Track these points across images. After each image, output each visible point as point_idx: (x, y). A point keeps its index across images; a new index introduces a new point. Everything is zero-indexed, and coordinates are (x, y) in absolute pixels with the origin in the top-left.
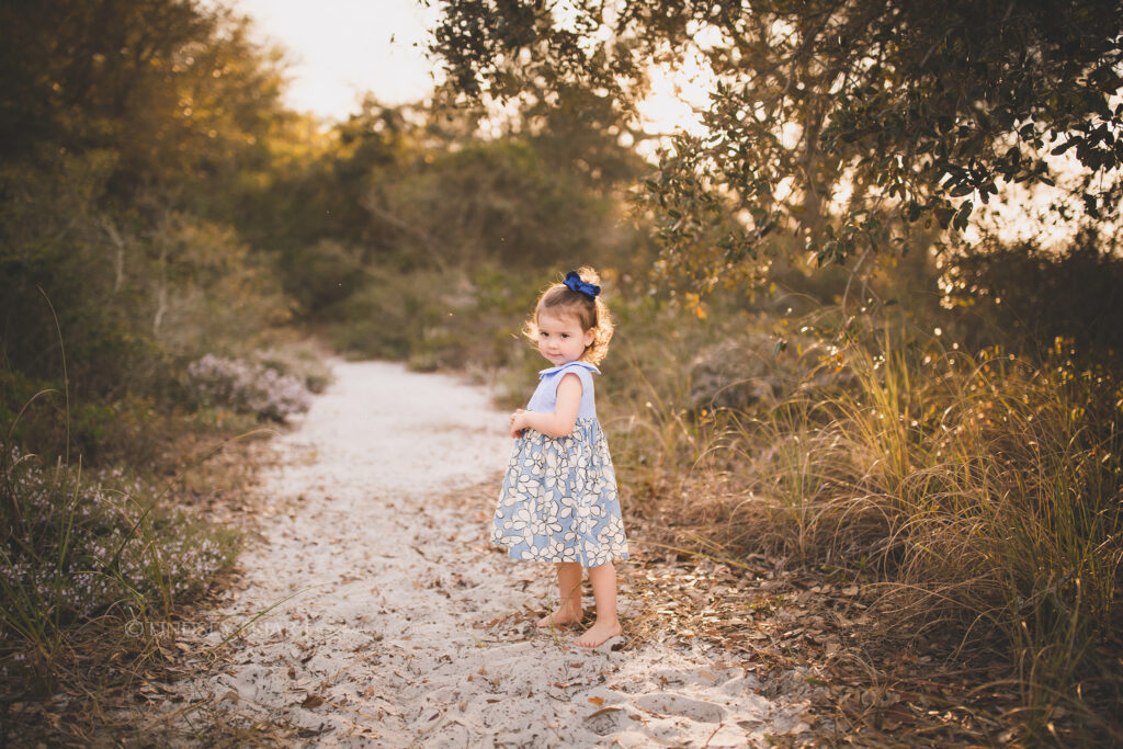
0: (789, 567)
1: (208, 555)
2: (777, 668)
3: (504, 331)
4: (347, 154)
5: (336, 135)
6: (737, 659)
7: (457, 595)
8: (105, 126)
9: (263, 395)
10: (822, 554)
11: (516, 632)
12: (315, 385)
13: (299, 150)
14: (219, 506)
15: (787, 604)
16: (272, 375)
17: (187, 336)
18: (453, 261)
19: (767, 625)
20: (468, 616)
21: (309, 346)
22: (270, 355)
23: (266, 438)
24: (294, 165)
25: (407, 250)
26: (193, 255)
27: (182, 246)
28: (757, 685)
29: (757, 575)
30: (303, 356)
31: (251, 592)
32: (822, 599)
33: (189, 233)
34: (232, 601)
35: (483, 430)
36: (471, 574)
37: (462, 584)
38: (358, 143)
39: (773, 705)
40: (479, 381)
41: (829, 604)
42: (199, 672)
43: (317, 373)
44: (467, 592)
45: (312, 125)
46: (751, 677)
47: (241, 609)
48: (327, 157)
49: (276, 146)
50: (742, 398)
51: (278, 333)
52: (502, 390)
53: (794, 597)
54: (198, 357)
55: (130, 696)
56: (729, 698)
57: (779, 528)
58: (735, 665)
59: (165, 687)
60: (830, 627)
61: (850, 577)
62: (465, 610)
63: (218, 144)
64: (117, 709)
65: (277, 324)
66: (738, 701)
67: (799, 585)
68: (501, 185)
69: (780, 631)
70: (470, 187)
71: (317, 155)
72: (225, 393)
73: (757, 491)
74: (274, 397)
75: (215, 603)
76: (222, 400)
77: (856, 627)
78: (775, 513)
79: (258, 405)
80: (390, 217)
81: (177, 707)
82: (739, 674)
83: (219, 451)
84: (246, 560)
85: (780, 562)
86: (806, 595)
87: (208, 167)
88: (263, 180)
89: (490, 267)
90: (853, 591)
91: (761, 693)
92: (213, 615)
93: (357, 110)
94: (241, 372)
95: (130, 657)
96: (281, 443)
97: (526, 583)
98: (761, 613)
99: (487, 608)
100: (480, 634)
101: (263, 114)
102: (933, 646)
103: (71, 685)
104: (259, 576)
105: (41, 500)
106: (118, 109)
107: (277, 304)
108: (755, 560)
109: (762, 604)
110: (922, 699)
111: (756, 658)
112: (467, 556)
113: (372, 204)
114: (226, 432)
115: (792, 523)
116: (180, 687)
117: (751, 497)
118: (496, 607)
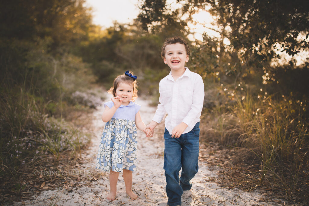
0: (218, 145)
1: (85, 139)
2: (213, 165)
3: (152, 86)
4: (110, 37)
5: (106, 32)
6: (205, 163)
7: (142, 149)
8: (47, 30)
9: (91, 102)
10: (227, 142)
11: (156, 157)
12: (103, 99)
13: (96, 35)
14: (84, 128)
15: (217, 153)
16: (93, 97)
17: (71, 86)
18: (138, 67)
19: (212, 157)
20: (144, 154)
21: (101, 89)
22: (91, 91)
23: (92, 112)
24: (95, 39)
25: (125, 64)
26: (72, 65)
27: (69, 63)
28: (208, 168)
29: (211, 147)
30: (99, 92)
31: (95, 147)
32: (225, 152)
33: (70, 59)
34: (91, 149)
35: (146, 112)
36: (145, 145)
37: (143, 147)
38: (112, 34)
39: (211, 172)
40: (145, 99)
41: (227, 153)
42: (87, 163)
43: (103, 96)
44: (144, 149)
45: (100, 28)
46: (207, 167)
47: (94, 151)
48: (104, 38)
49: (90, 35)
50: (212, 105)
51: (92, 86)
52: (151, 102)
53: (219, 151)
54: (74, 92)
55: (74, 166)
56: (202, 171)
57: (217, 136)
58: (204, 164)
59: (81, 165)
60: (226, 158)
61: (232, 148)
62: (144, 153)
63: (76, 34)
64: (72, 168)
65: (92, 83)
66: (204, 171)
67: (220, 149)
68: (151, 47)
69: (215, 158)
70: (143, 48)
71: (101, 37)
72: (82, 101)
73: (213, 128)
74: (94, 102)
75: (88, 149)
76: (81, 103)
77: (232, 158)
78: (216, 133)
79: (89, 104)
80: (121, 55)
81: (85, 169)
82: (204, 166)
83: (81, 115)
84: (93, 141)
85: (217, 144)
86: (222, 151)
87: (73, 40)
88: (86, 43)
89: (148, 69)
90: (233, 151)
91: (209, 170)
92: (88, 152)
93: (113, 25)
94: (85, 96)
95: (72, 159)
96: (96, 114)
97: (158, 147)
98: (211, 154)
99: (149, 152)
100: (147, 157)
101: (87, 25)
102: (248, 162)
103: (61, 164)
104: (96, 144)
105: (49, 125)
106: (50, 25)
107: (92, 78)
108: (211, 144)
109: (211, 153)
110: (243, 172)
111: (208, 163)
112: (144, 141)
113: (117, 51)
114: (82, 111)
115: (220, 135)
116: (84, 165)
117: (211, 129)
118: (151, 152)
